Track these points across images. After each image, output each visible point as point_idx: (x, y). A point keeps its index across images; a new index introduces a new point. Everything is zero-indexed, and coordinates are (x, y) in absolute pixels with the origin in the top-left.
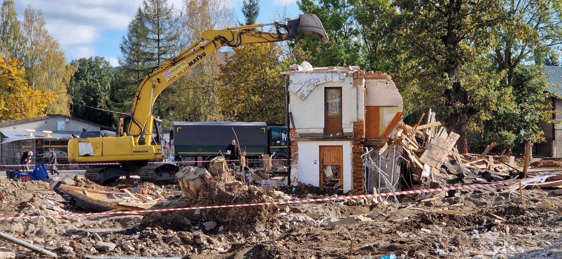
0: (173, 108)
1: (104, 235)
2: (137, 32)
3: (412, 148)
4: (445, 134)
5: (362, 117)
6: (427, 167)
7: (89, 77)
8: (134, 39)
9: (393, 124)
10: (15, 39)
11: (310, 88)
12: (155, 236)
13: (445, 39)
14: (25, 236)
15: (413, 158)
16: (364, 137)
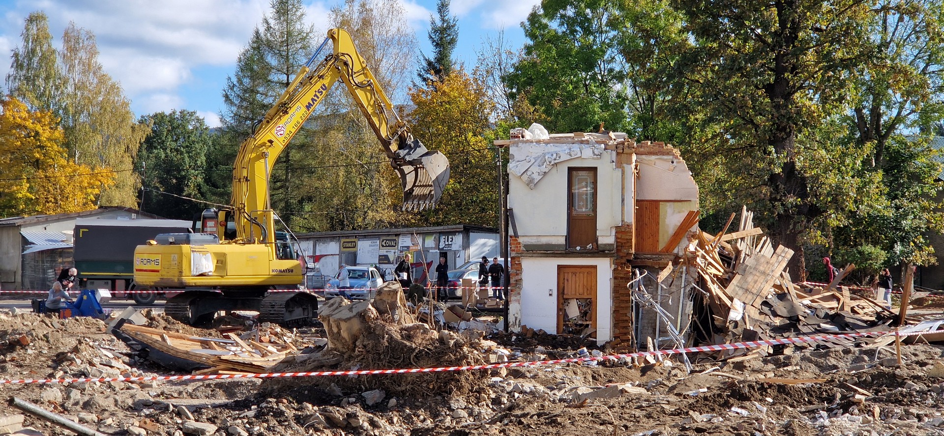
0: (310, 199)
1: (197, 411)
2: (252, 70)
3: (713, 271)
4: (768, 249)
5: (631, 219)
6: (738, 304)
7: (170, 144)
8: (246, 81)
9: (682, 231)
10: (47, 78)
11: (544, 169)
12: (282, 413)
13: (770, 89)
14: (65, 410)
15: (715, 289)
16: (633, 251)
